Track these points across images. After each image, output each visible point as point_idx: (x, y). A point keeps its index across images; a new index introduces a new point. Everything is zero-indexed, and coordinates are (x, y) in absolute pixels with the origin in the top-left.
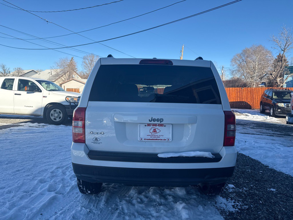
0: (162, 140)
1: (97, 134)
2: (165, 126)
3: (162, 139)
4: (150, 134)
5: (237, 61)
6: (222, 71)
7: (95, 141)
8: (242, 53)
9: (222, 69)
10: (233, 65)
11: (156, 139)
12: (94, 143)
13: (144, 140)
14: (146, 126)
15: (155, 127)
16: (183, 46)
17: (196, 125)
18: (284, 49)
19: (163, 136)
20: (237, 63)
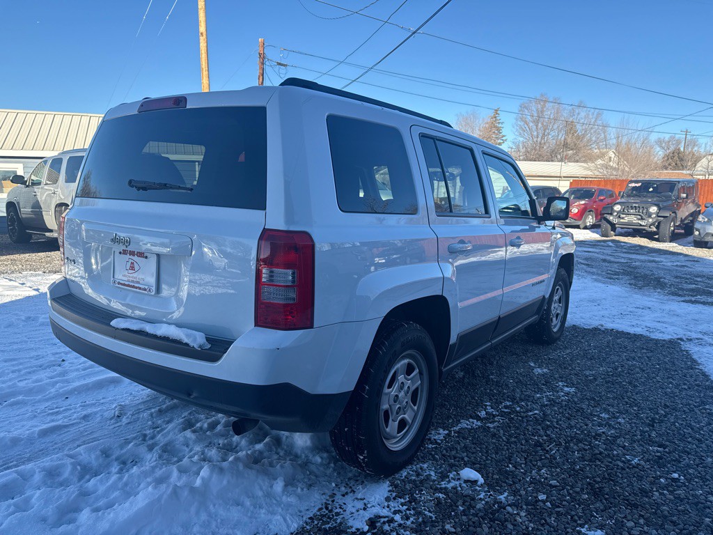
0: (140, 288)
1: (70, 261)
2: (146, 257)
3: (140, 286)
4: (126, 273)
11: (133, 287)
13: (117, 285)
14: (120, 253)
19: (143, 279)
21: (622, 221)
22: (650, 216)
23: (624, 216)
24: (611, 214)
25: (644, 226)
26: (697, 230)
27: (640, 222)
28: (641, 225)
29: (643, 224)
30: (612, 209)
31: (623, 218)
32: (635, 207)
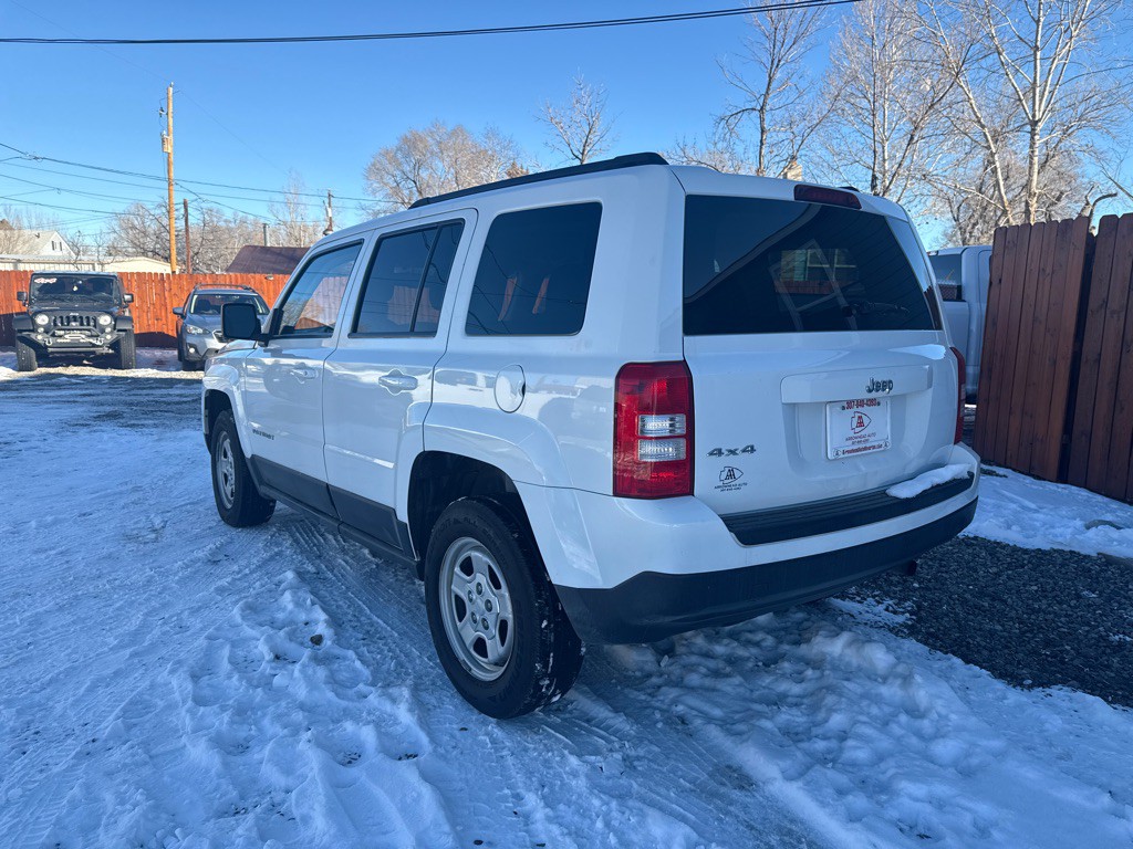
0: (874, 447)
1: (732, 452)
2: (879, 404)
3: (873, 444)
4: (852, 434)
5: (387, 179)
6: (329, 210)
7: (726, 481)
8: (399, 149)
9: (327, 201)
10: (374, 192)
11: (865, 449)
12: (723, 487)
13: (842, 456)
14: (843, 408)
15: (860, 409)
16: (171, 89)
17: (931, 390)
18: (583, 154)
19: (874, 434)
20: (386, 184)
21: (59, 341)
22: (103, 331)
23: (62, 333)
24: (34, 331)
25: (98, 346)
26: (192, 346)
27: (91, 340)
28: (94, 346)
29: (98, 343)
30: (34, 323)
31: (60, 336)
32: (74, 317)
